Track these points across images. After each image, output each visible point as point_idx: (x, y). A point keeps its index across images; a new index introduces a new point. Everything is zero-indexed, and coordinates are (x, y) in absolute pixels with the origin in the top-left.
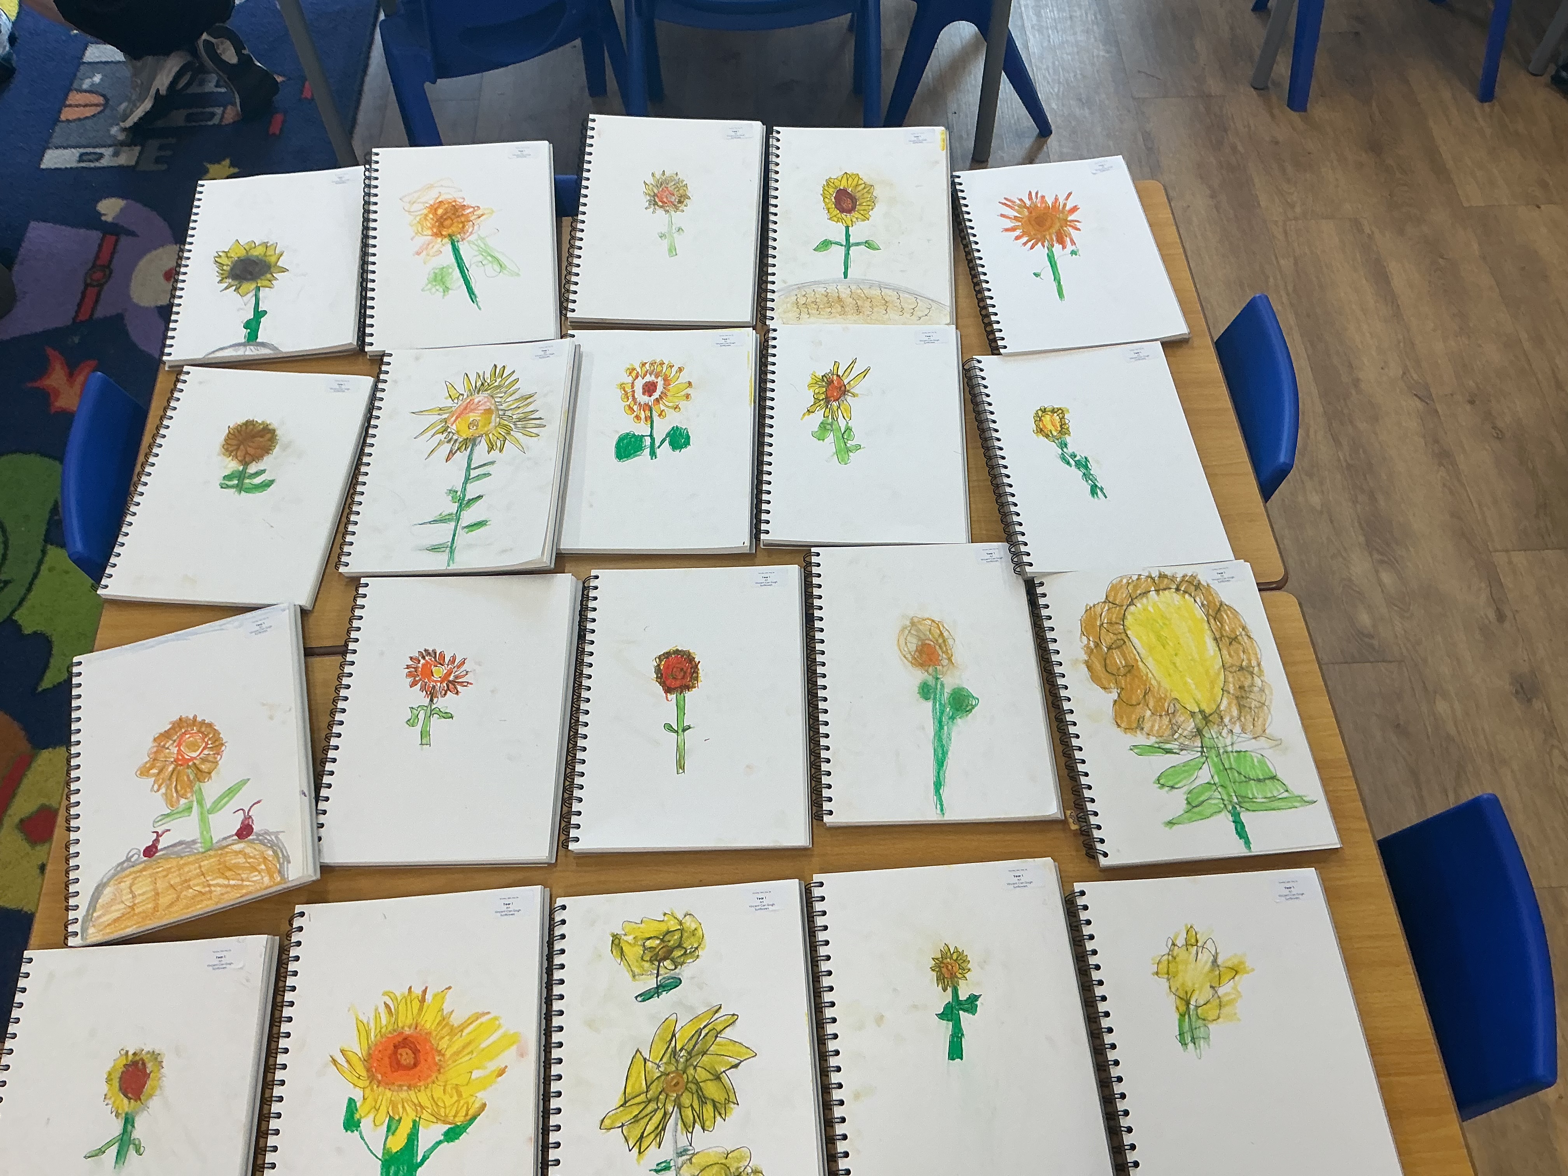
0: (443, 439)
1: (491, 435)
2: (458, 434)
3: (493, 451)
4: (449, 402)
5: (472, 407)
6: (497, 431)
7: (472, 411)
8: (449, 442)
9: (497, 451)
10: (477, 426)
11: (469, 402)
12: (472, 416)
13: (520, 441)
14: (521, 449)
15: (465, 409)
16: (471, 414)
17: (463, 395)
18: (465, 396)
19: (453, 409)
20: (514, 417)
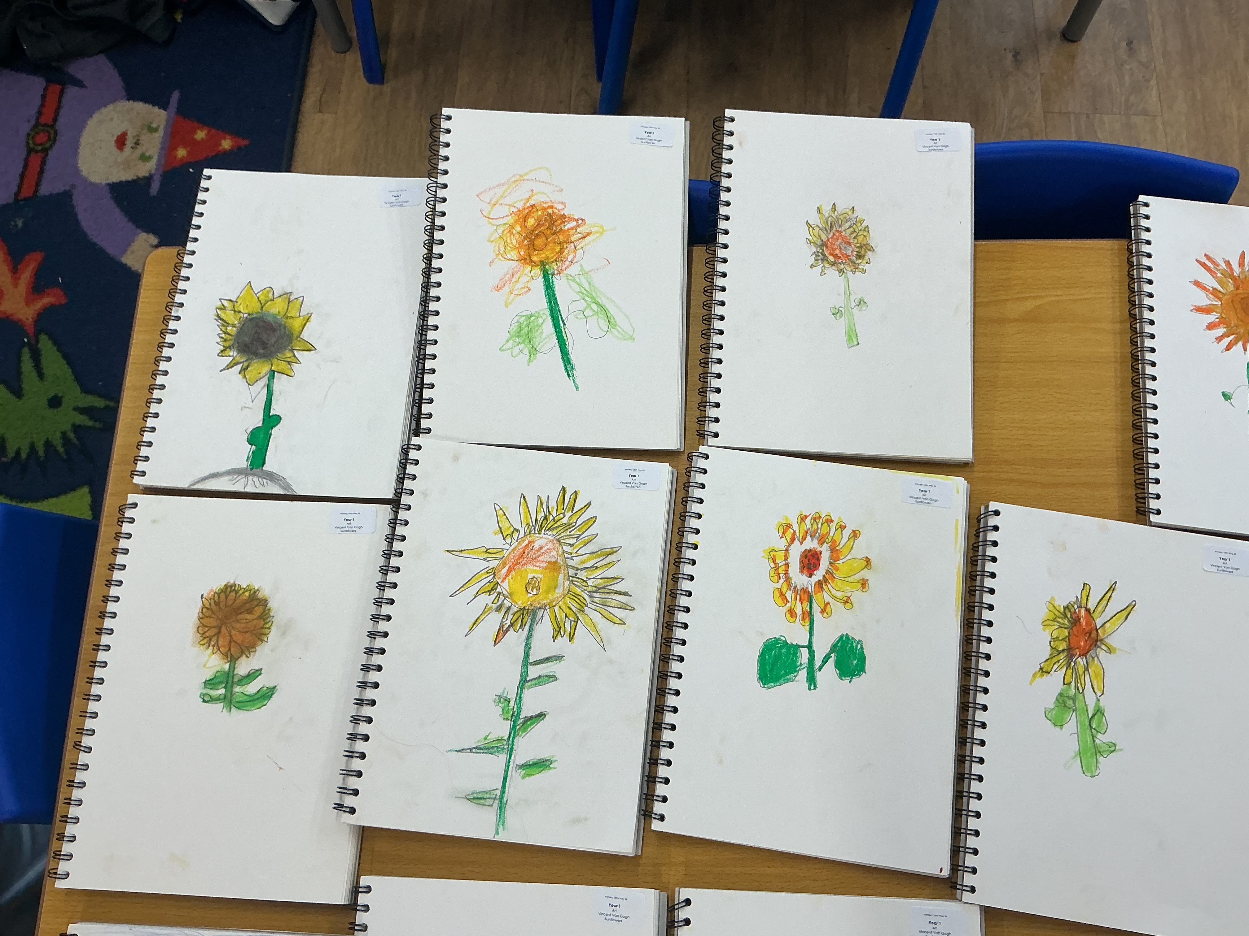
0: (490, 604)
1: (556, 608)
2: (511, 599)
3: (559, 637)
4: (498, 542)
5: (532, 555)
6: (565, 604)
7: (532, 561)
8: (499, 609)
9: (566, 637)
10: (538, 589)
11: (527, 545)
12: (532, 571)
13: (599, 627)
14: (599, 640)
15: (521, 556)
16: (530, 567)
17: (517, 531)
18: (522, 535)
19: (505, 553)
20: (590, 582)
